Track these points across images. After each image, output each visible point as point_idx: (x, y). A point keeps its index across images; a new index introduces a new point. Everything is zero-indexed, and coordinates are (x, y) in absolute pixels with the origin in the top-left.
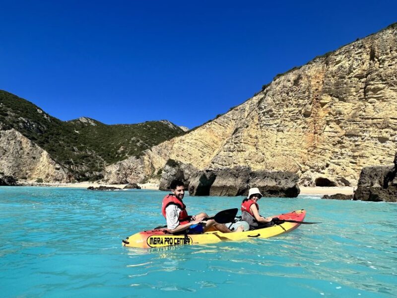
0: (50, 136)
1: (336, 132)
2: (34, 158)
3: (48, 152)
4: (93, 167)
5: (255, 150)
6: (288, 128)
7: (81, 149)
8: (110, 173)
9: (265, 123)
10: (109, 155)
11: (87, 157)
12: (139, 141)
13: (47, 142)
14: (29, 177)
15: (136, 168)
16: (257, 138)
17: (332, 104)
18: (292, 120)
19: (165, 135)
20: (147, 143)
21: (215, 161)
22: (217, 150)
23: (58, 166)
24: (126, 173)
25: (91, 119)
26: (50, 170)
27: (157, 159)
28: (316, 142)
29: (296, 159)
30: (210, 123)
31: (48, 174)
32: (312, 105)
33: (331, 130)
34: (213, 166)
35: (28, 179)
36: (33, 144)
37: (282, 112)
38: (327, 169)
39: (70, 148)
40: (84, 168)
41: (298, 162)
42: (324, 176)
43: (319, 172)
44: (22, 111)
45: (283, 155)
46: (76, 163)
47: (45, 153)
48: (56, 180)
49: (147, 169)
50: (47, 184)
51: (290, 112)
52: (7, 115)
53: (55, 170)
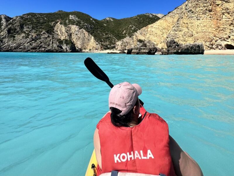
0: (95, 30)
1: (229, 18)
2: (89, 40)
3: (94, 37)
4: (111, 43)
5: (187, 30)
6: (202, 18)
7: (106, 34)
8: (118, 45)
9: (190, 16)
10: (118, 36)
11: (109, 38)
12: (133, 27)
13: (94, 32)
14: (87, 48)
15: (130, 42)
16: (187, 24)
17: (222, 5)
18: (203, 14)
19: (147, 22)
20: (137, 28)
21: (168, 37)
22: (170, 30)
23: (97, 43)
24: (125, 45)
25: (111, 18)
26: (94, 45)
27: (140, 37)
28: (219, 24)
29: (210, 34)
30: (165, 17)
31: (93, 47)
32: (211, 6)
33: (226, 17)
34: (167, 39)
35: (86, 49)
36: (89, 34)
37: (197, 10)
38: (230, 39)
39: (102, 34)
40: (107, 43)
41: (211, 36)
42: (229, 43)
43: (226, 41)
44: (86, 21)
45: (202, 32)
46: (104, 41)
47: (93, 37)
48: (96, 49)
49: (135, 43)
50: (93, 51)
51: (201, 10)
52: (81, 23)
53: (96, 45)
